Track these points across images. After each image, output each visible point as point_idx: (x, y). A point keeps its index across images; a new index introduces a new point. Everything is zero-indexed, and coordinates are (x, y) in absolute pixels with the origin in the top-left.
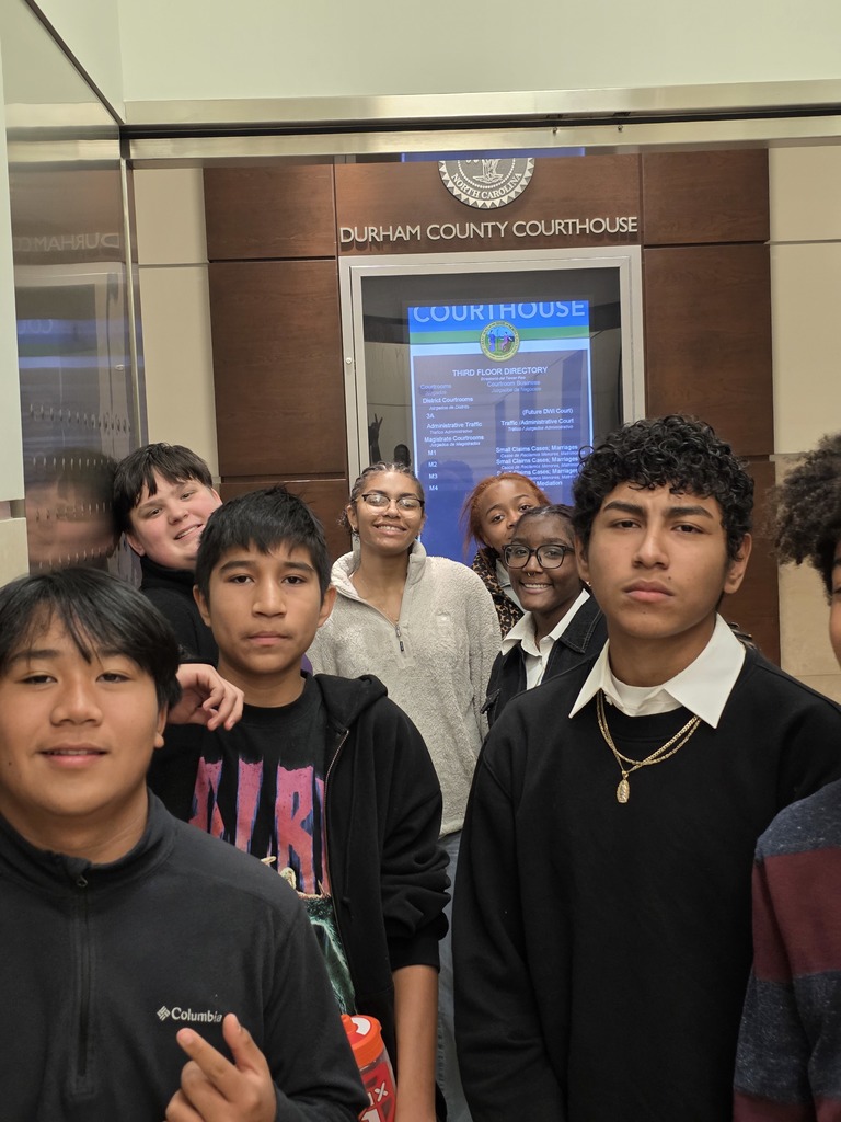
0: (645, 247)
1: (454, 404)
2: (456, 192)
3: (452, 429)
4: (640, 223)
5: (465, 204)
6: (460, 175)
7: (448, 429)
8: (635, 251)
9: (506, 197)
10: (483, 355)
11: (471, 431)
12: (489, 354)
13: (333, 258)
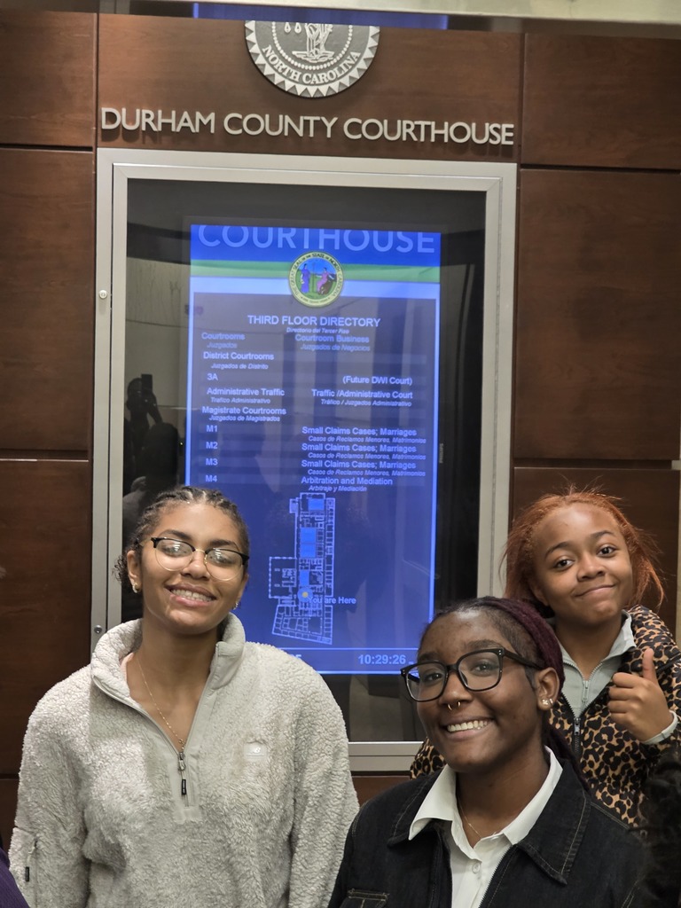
0: (521, 166)
1: (247, 362)
2: (268, 71)
3: (242, 397)
4: (517, 133)
5: (279, 89)
6: (275, 49)
7: (236, 397)
8: (509, 170)
9: (337, 83)
10: (292, 298)
11: (268, 401)
12: (300, 296)
13: (90, 149)
